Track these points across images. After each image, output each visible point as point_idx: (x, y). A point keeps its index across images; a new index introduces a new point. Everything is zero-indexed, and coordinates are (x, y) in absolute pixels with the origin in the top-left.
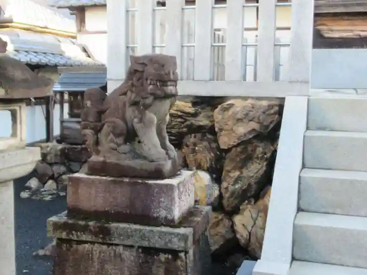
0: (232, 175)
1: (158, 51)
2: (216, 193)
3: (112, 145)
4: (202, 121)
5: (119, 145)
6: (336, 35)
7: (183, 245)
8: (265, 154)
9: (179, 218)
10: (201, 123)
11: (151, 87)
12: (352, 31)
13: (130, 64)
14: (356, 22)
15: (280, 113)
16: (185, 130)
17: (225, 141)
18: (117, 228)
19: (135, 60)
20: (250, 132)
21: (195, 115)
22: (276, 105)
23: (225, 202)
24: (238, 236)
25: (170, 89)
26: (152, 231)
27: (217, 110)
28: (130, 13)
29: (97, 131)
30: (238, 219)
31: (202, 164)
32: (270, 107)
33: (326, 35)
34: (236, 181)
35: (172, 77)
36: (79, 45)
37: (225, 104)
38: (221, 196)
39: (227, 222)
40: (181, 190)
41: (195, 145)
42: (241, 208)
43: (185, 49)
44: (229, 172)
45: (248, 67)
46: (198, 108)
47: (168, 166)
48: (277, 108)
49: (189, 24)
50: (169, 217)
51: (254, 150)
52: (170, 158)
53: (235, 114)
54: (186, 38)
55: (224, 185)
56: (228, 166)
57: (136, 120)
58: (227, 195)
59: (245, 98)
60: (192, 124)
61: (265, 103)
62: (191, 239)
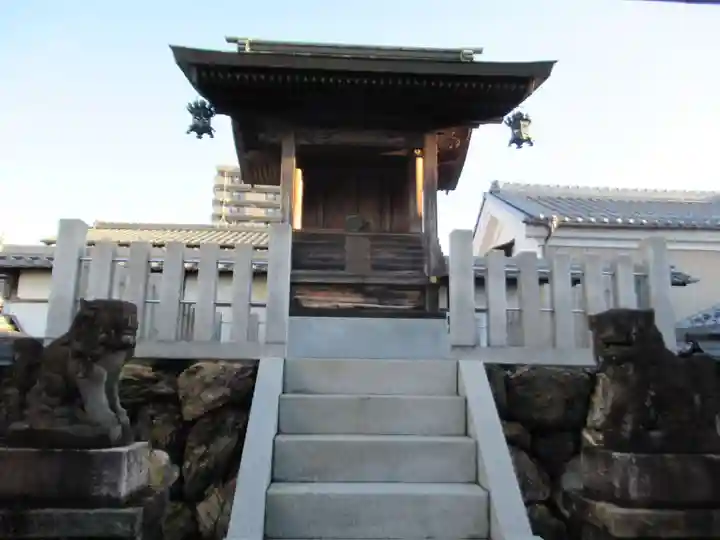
0: (196, 451)
1: (115, 297)
2: (176, 474)
3: (45, 407)
4: (163, 388)
5: (53, 407)
6: (316, 305)
7: (128, 529)
8: (237, 424)
9: (126, 497)
10: (163, 391)
11: (103, 335)
12: (329, 302)
13: (79, 309)
14: (335, 293)
15: (254, 376)
16: (140, 400)
17: (190, 411)
18: (38, 515)
19: (86, 304)
20: (220, 399)
21: (155, 381)
22: (250, 368)
23: (186, 487)
24: (201, 529)
25: (127, 338)
26: (87, 514)
27: (183, 375)
28: (83, 264)
29: (25, 389)
30: (202, 508)
31: (160, 441)
32: (243, 370)
33: (305, 305)
34: (202, 458)
35: (130, 324)
36: (5, 316)
37: (192, 367)
38: (181, 479)
39: (188, 513)
40: (132, 460)
41: (152, 417)
42: (206, 493)
43: (149, 306)
44: (193, 448)
45: (223, 325)
46: (159, 373)
47: (116, 432)
48: (250, 372)
49: (154, 287)
50: (113, 495)
51: (224, 422)
52: (119, 422)
53: (203, 378)
54: (150, 293)
55: (187, 464)
56: (191, 441)
57: (80, 375)
58: (188, 478)
59: (216, 361)
60: (151, 392)
61: (237, 366)
62: (140, 519)
